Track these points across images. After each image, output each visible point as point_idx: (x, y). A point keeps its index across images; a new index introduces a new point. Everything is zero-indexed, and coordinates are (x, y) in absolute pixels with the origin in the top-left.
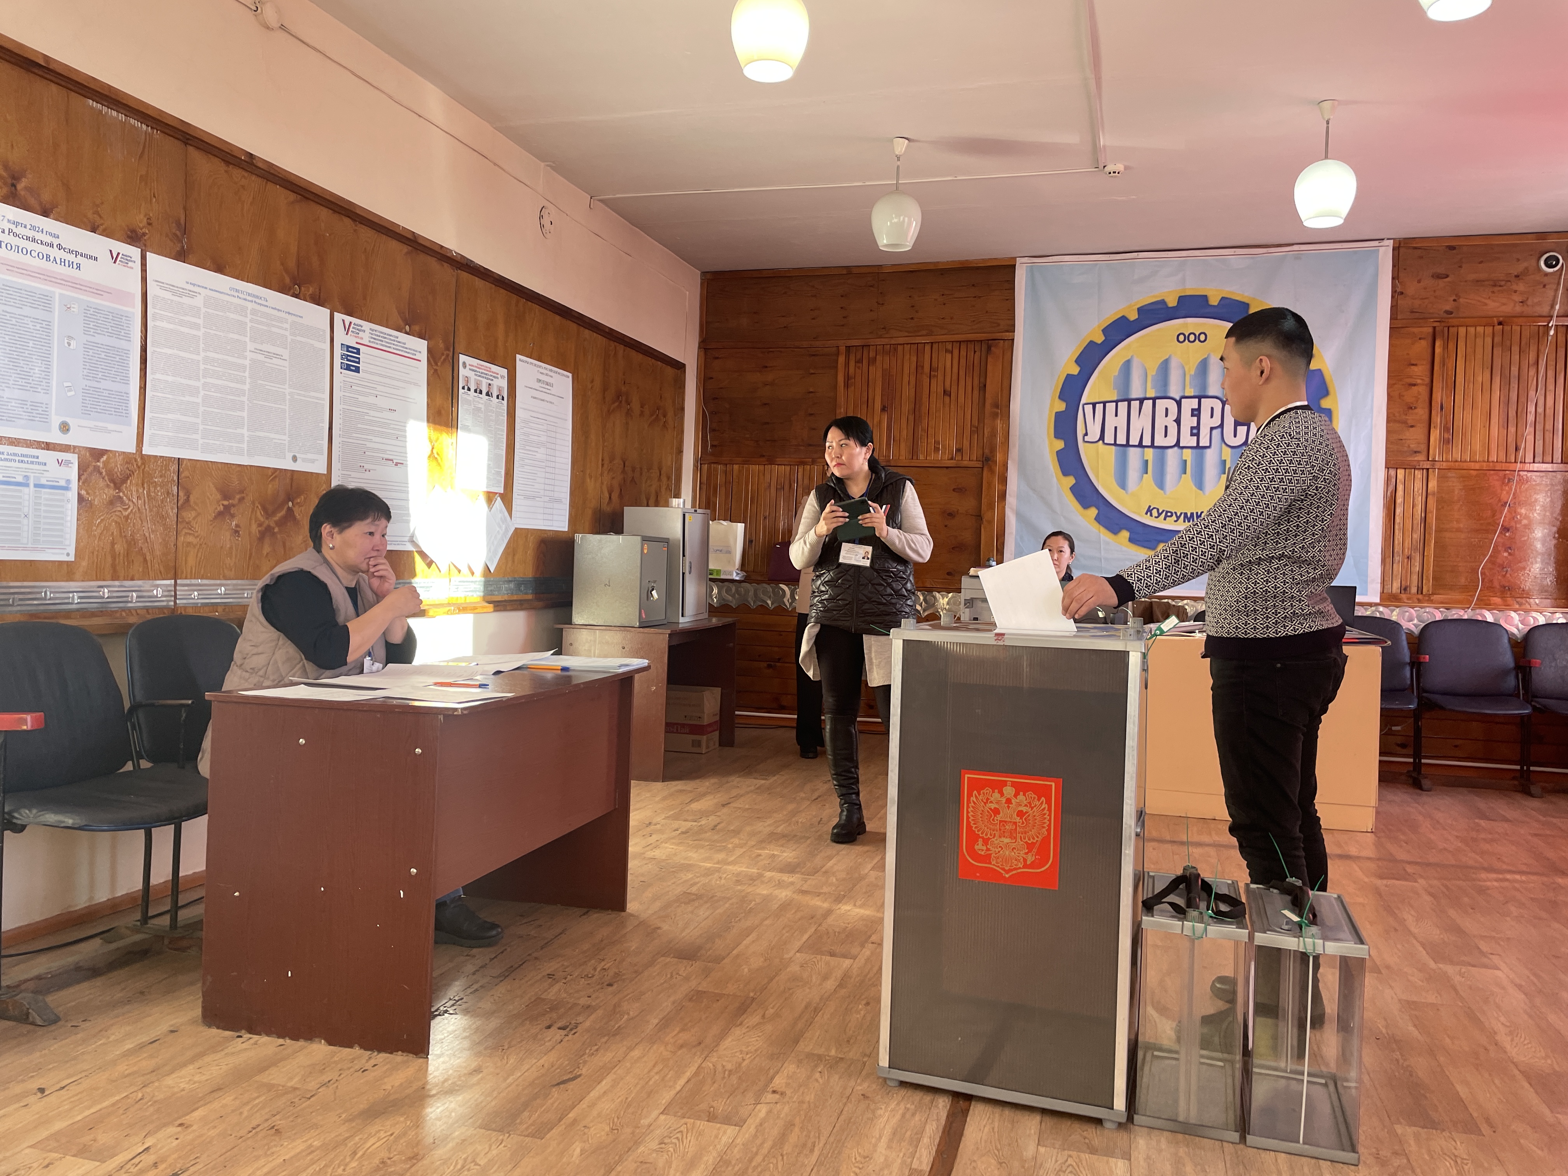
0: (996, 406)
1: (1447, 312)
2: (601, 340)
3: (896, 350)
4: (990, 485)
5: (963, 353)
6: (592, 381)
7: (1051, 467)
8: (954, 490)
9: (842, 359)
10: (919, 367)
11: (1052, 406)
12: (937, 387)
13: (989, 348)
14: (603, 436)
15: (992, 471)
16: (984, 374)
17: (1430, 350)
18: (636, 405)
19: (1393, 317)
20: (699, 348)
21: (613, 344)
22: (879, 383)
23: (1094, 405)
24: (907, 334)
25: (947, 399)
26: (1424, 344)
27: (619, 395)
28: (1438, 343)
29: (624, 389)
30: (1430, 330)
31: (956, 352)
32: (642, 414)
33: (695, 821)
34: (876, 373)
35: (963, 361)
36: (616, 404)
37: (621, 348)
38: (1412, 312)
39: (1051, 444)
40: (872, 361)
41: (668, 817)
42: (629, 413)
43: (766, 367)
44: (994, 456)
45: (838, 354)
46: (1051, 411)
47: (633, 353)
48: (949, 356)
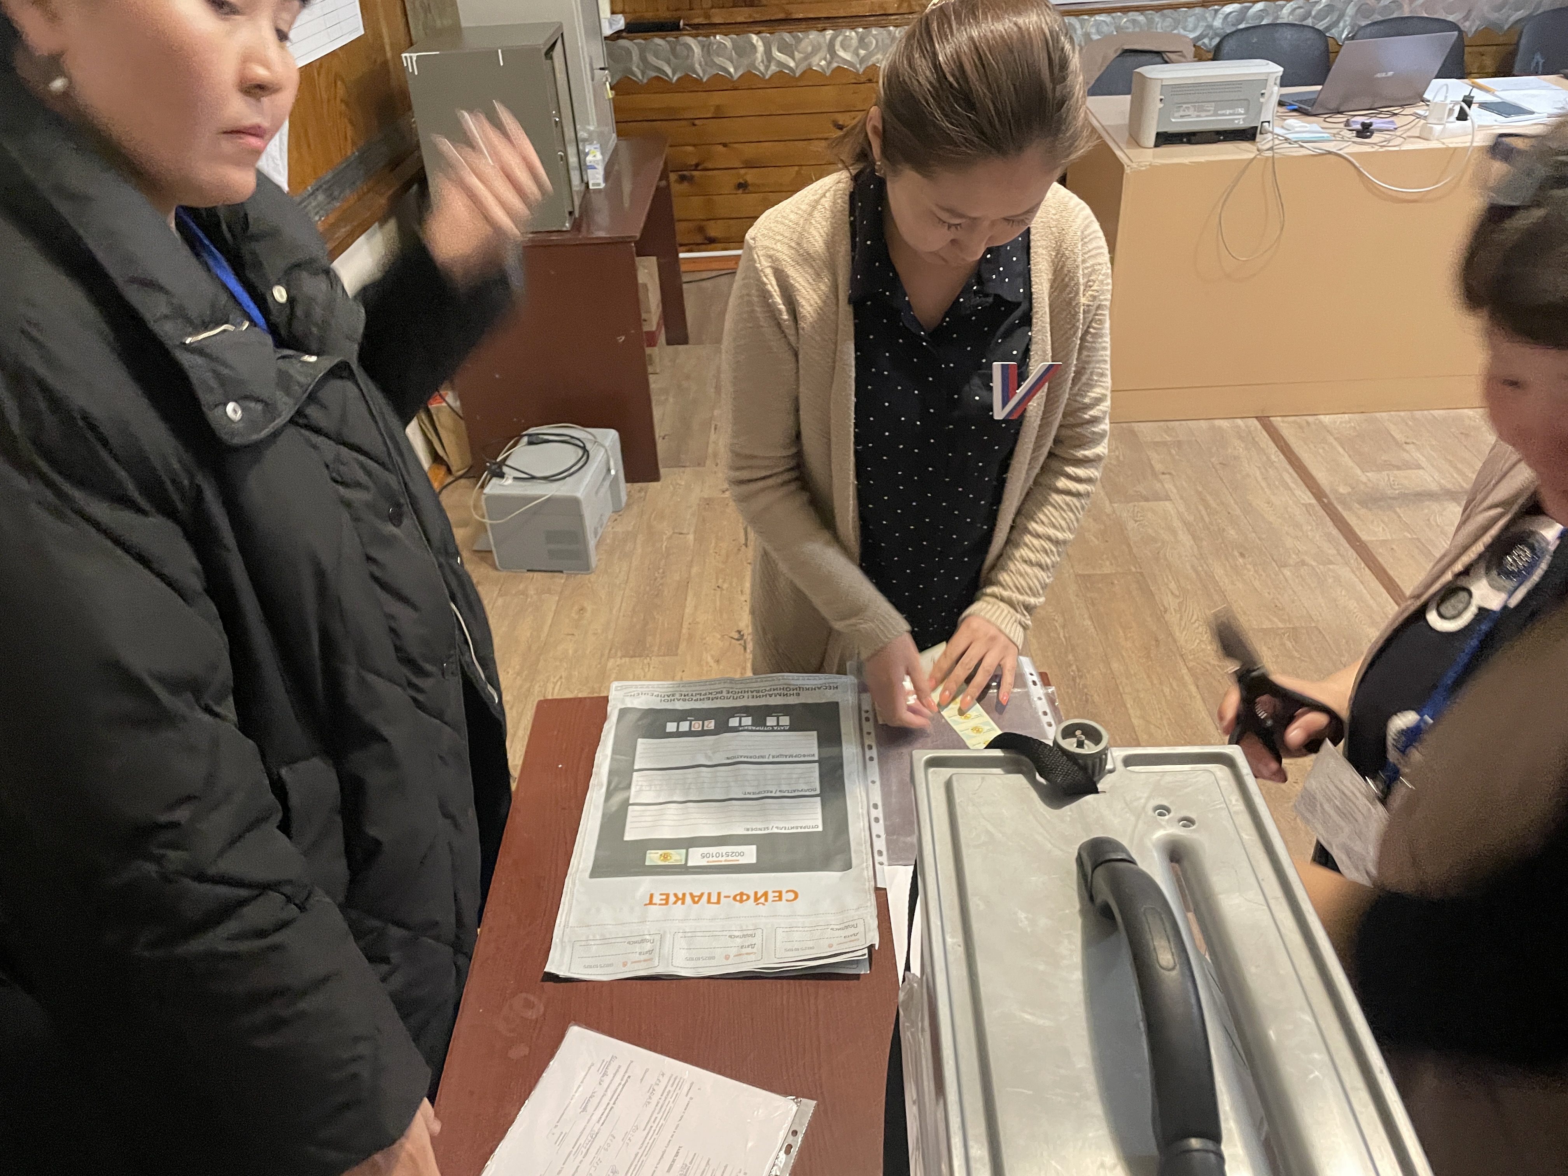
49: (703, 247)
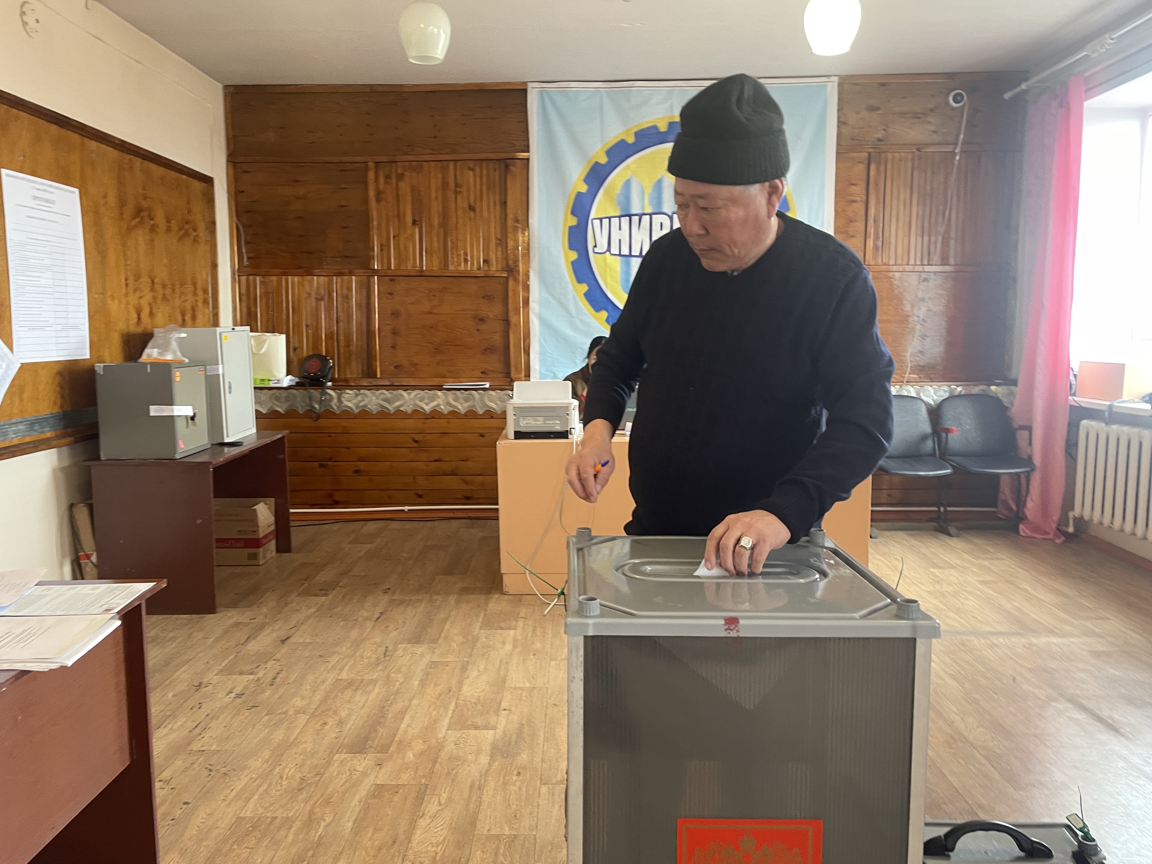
0: (517, 220)
1: (880, 140)
2: (113, 153)
3: (421, 166)
4: (516, 293)
5: (485, 172)
6: (105, 197)
7: (567, 276)
8: (483, 297)
9: (371, 175)
10: (445, 184)
11: (565, 221)
12: (462, 203)
13: (507, 167)
14: (125, 255)
15: (516, 280)
16: (504, 191)
17: (865, 172)
18: (160, 220)
19: (838, 145)
20: (228, 161)
21: (127, 157)
22: (409, 198)
23: (601, 219)
24: (432, 152)
25: (472, 214)
26: (862, 167)
27: (139, 211)
28: (873, 167)
29: (144, 204)
30: (865, 155)
31: (478, 170)
32: (168, 230)
33: (252, 674)
34: (405, 187)
35: (484, 178)
36: (137, 220)
37: (138, 162)
38: (853, 139)
39: (566, 256)
40: (400, 177)
41: (221, 671)
42: (153, 229)
43: (297, 181)
44: (517, 266)
45: (367, 169)
46: (565, 225)
47: (153, 167)
48: (471, 173)
49: (333, 506)
